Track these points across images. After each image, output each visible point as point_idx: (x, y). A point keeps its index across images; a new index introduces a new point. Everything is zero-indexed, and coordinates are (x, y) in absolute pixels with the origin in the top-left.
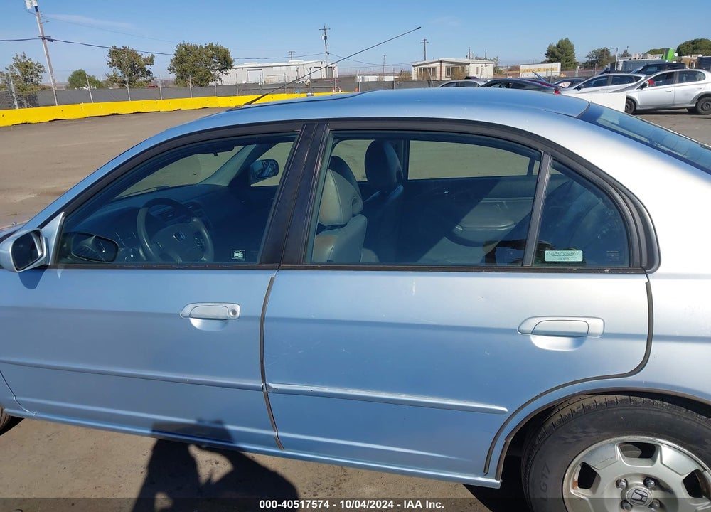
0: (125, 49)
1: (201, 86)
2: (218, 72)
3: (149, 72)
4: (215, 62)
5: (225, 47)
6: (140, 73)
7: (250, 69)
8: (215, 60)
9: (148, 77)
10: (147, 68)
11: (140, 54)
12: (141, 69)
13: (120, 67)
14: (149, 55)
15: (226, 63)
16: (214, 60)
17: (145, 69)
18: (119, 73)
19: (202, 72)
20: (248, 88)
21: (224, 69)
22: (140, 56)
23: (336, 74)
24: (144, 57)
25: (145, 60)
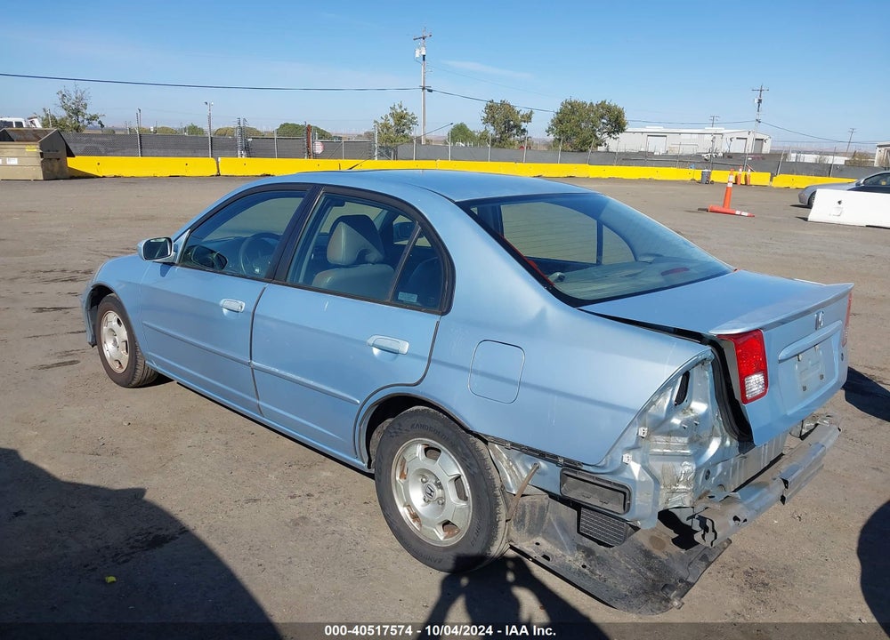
0: (503, 103)
1: (581, 151)
2: (605, 136)
3: (524, 130)
4: (603, 123)
5: (620, 106)
6: (515, 131)
7: (651, 135)
8: (605, 121)
9: (523, 136)
10: (524, 125)
11: (517, 109)
12: (515, 126)
13: (493, 124)
14: (528, 111)
15: (617, 125)
16: (603, 121)
17: (520, 126)
18: (491, 130)
19: (586, 134)
20: (628, 157)
21: (613, 133)
22: (518, 113)
23: (766, 149)
24: (521, 113)
25: (523, 116)
